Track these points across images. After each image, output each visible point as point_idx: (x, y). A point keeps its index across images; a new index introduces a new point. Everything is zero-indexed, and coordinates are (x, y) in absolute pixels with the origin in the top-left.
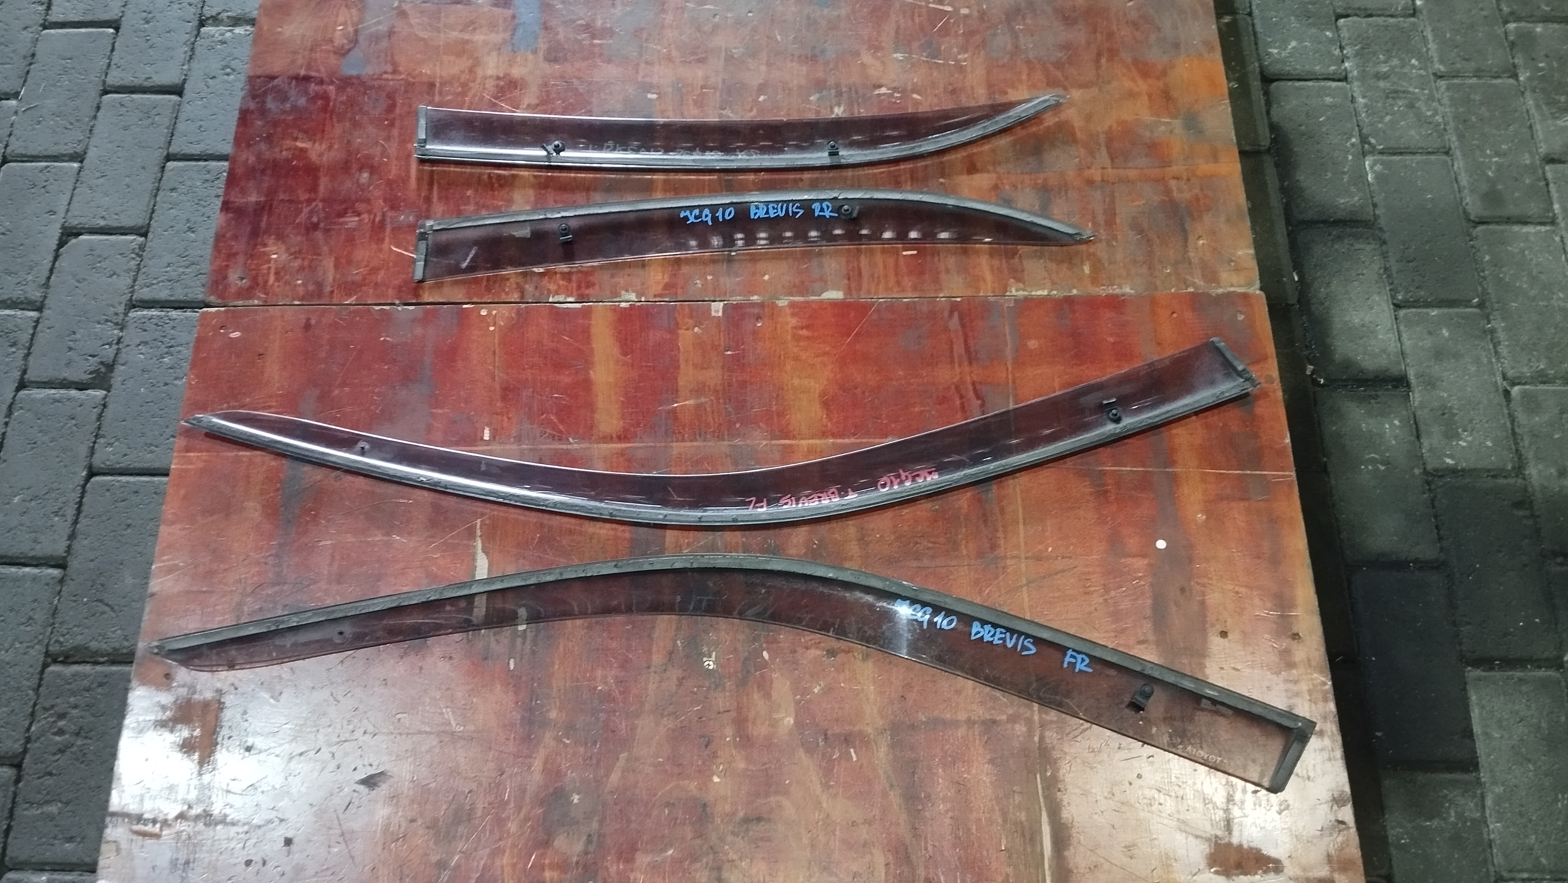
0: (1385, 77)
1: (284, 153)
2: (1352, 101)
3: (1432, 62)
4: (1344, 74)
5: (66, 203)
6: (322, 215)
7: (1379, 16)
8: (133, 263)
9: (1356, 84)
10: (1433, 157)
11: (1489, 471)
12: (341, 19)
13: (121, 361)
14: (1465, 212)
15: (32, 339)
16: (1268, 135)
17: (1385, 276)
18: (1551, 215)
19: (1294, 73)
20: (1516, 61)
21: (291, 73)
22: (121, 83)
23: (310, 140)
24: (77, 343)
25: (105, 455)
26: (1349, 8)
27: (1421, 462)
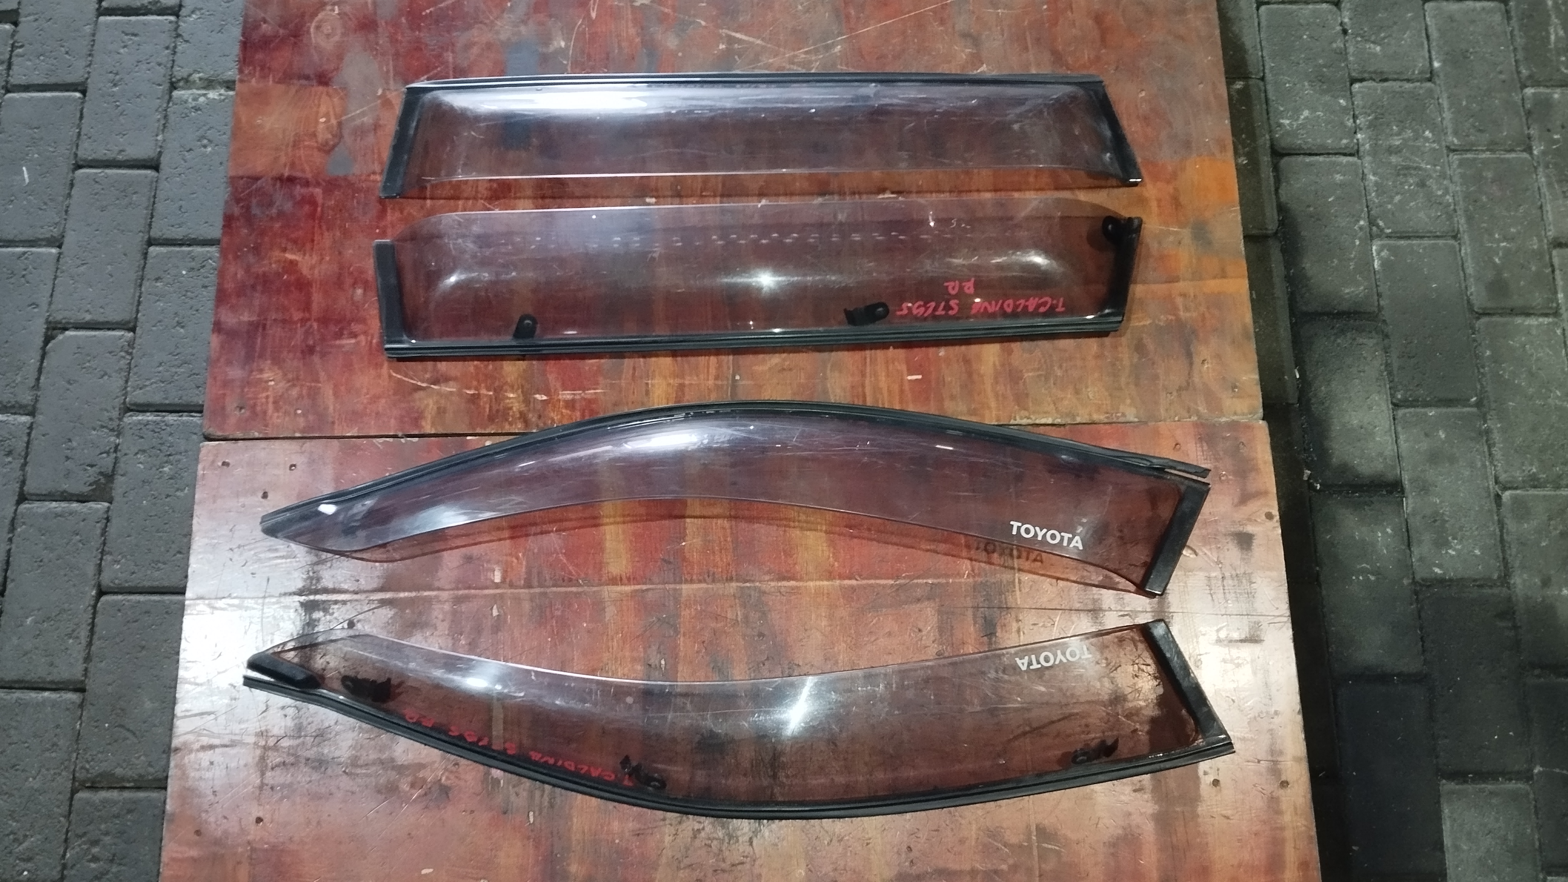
0: (1397, 151)
1: (274, 266)
2: (1362, 179)
3: (1446, 134)
4: (1356, 147)
5: (49, 294)
6: (318, 337)
7: (1395, 80)
8: (123, 362)
9: (1368, 159)
10: (1441, 242)
11: (1475, 580)
12: (323, 109)
13: (121, 472)
14: (1469, 301)
15: (27, 448)
16: (1276, 217)
17: (1385, 373)
18: (1554, 305)
19: (1305, 147)
20: (1532, 132)
21: (274, 173)
22: (94, 156)
23: (300, 251)
24: (74, 451)
25: (114, 573)
26: (1365, 71)
27: (1411, 572)
